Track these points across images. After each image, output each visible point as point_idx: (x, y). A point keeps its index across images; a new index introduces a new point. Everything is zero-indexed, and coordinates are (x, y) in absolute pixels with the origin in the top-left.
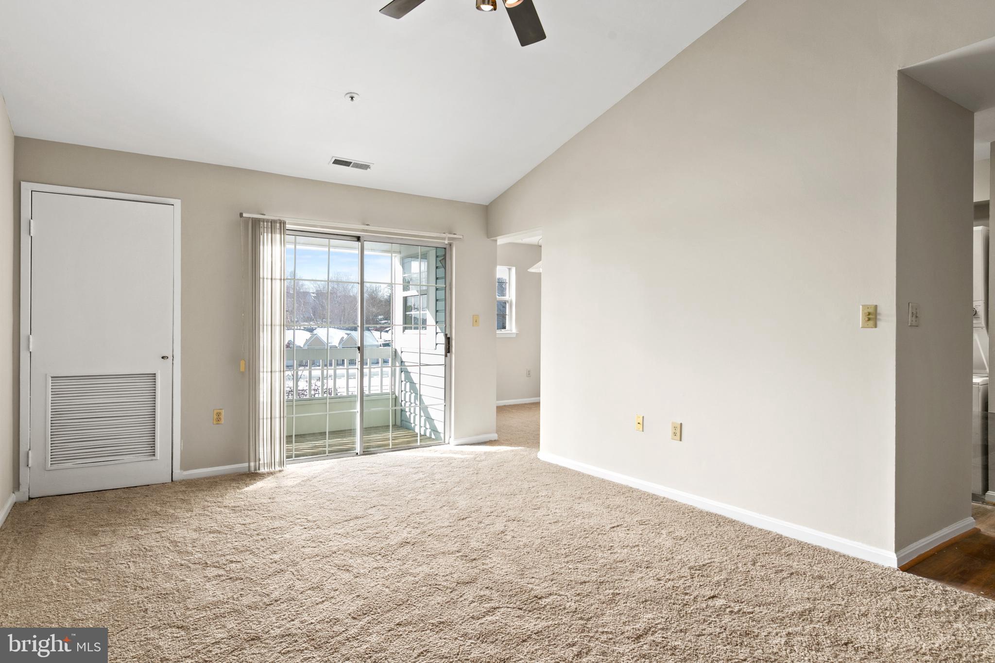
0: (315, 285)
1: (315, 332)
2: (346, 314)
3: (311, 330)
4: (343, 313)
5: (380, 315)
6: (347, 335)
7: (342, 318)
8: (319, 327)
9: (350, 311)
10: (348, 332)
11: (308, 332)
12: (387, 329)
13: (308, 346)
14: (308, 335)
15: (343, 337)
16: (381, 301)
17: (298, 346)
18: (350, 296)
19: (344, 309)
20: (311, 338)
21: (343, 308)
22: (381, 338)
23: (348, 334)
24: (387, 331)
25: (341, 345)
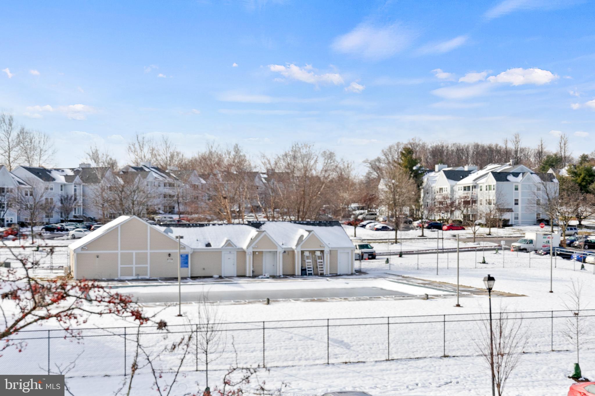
0: (263, 161)
1: (263, 228)
2: (307, 202)
3: (257, 225)
4: (303, 200)
5: (354, 202)
6: (307, 233)
7: (302, 207)
8: (269, 220)
9: (311, 197)
10: (310, 228)
11: (253, 228)
12: (364, 223)
13: (253, 248)
14: (253, 232)
15: (302, 236)
16: (353, 184)
17: (239, 249)
18: (312, 177)
19: (304, 194)
20: (257, 236)
21: (302, 193)
22: (355, 236)
23: (309, 231)
24: (363, 226)
25: (299, 246)
